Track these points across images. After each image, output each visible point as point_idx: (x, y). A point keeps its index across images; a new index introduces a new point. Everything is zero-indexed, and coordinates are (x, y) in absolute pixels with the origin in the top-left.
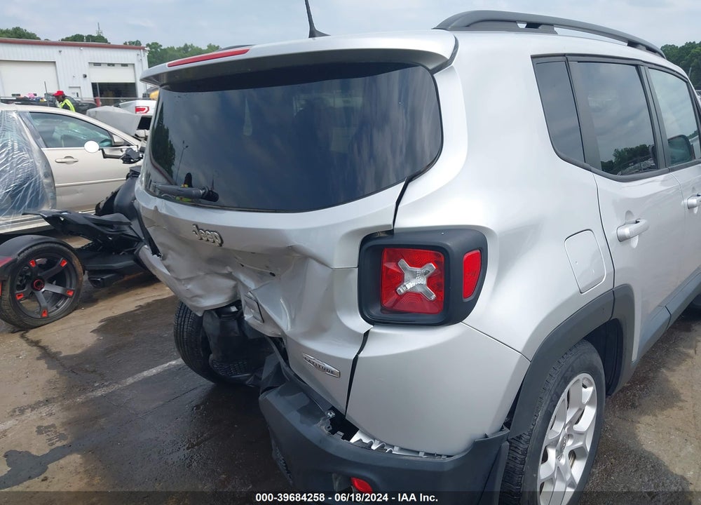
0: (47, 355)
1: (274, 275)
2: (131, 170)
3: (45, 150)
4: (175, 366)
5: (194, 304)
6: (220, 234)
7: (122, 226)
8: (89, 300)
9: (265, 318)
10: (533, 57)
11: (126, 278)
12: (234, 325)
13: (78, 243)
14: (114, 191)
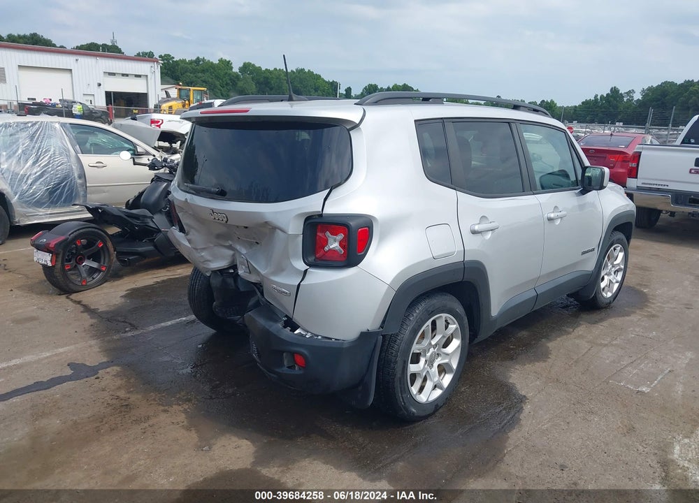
0: (87, 309)
1: (258, 243)
2: (156, 176)
3: (80, 156)
4: (185, 321)
5: (205, 266)
6: (226, 215)
7: (146, 219)
8: (115, 275)
9: (251, 270)
10: (415, 121)
11: (146, 261)
12: (230, 281)
13: (113, 230)
14: (141, 191)
